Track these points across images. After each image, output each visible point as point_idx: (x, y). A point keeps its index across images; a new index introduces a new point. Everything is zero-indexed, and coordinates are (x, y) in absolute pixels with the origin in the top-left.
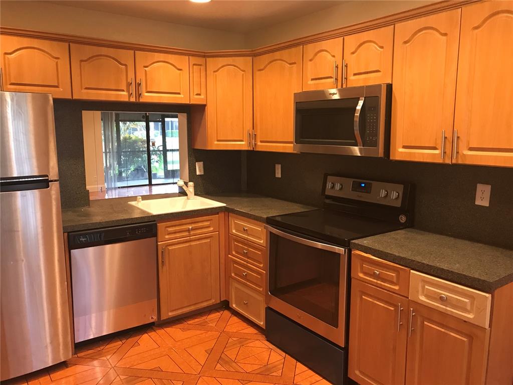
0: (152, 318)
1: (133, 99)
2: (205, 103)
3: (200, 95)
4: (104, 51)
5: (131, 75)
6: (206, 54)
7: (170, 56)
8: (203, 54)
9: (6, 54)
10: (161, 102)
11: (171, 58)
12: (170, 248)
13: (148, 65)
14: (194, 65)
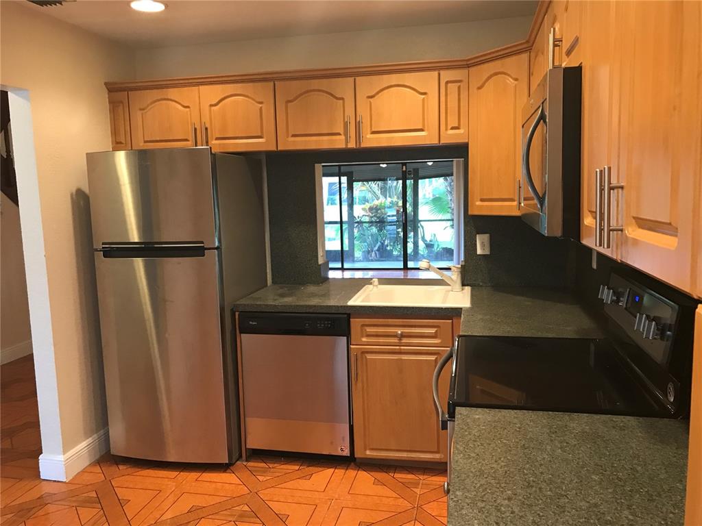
0: (342, 450)
1: (352, 145)
2: (467, 141)
3: (457, 128)
4: (315, 84)
5: (350, 111)
6: (469, 63)
7: (407, 75)
8: (465, 63)
9: (211, 106)
10: (392, 145)
11: (408, 78)
12: (369, 356)
13: (373, 94)
14: (447, 83)
